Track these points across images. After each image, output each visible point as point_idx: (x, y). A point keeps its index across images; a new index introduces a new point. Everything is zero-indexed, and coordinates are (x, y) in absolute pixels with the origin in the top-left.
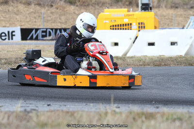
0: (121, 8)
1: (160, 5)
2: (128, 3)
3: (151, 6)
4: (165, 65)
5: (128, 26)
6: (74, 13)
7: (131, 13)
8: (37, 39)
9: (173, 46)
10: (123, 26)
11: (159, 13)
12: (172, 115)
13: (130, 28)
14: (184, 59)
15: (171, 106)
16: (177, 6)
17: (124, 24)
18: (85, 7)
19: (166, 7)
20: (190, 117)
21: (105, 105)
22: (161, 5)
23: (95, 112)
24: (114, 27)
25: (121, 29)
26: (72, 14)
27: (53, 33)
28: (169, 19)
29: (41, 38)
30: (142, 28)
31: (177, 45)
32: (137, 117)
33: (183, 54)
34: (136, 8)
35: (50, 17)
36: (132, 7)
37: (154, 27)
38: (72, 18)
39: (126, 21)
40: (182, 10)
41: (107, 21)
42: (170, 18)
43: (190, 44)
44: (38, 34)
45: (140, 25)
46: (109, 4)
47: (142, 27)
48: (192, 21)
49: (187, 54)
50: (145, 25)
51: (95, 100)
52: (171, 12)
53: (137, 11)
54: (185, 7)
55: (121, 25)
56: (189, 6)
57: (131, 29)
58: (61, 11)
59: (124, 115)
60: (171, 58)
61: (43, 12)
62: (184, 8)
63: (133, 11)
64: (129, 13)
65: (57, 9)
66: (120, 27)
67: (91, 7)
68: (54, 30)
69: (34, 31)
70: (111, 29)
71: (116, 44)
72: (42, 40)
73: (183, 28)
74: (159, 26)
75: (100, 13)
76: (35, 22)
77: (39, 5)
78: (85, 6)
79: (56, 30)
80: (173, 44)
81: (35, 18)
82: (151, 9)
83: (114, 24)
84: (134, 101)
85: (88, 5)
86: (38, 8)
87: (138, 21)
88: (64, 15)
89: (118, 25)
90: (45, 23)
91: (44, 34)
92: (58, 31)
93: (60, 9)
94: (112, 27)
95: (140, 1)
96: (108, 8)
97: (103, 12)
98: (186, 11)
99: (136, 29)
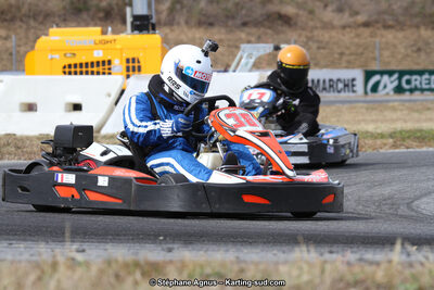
0: (87, 25)
1: (174, 19)
2: (101, 15)
3: (154, 21)
5: (103, 67)
7: (109, 36)
10: (92, 67)
12: (202, 267)
13: (107, 71)
15: (200, 246)
16: (211, 20)
17: (95, 60)
18: (6, 24)
19: (187, 23)
20: (242, 271)
21: (53, 245)
22: (177, 17)
23: (29, 262)
24: (73, 70)
25: (87, 73)
30: (134, 70)
32: (122, 273)
34: (119, 26)
39: (98, 55)
40: (223, 30)
41: (57, 56)
45: (131, 65)
46: (59, 16)
47: (134, 67)
48: (245, 55)
50: (142, 64)
51: (30, 235)
53: (122, 32)
54: (230, 23)
55: (87, 64)
56: (239, 22)
57: (110, 74)
59: (94, 270)
62: (227, 26)
63: (114, 32)
64: (104, 37)
66: (84, 69)
67: (18, 23)
70: (65, 73)
71: (77, 107)
73: (226, 71)
75: (38, 38)
78: (6, 20)
82: (154, 29)
83: (72, 62)
84: (118, 235)
85: (13, 20)
87: (125, 56)
89: (81, 65)
94: (67, 70)
95: (128, 10)
96: (58, 26)
97: (47, 35)
98: (231, 31)
99: (122, 73)
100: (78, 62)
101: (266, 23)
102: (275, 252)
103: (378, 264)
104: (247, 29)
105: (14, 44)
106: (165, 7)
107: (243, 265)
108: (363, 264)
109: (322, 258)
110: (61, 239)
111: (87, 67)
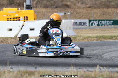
0: (14, 7)
1: (37, 6)
2: (17, 5)
3: (32, 6)
5: (18, 19)
7: (20, 11)
10: (15, 19)
11: (37, 10)
12: (44, 72)
13: (19, 20)
15: (44, 67)
16: (47, 6)
17: (16, 17)
19: (41, 7)
20: (55, 74)
21: (4, 67)
22: (38, 6)
24: (10, 19)
25: (13, 20)
28: (43, 14)
30: (26, 20)
32: (23, 74)
34: (22, 8)
36: (20, 7)
37: (33, 19)
39: (17, 16)
40: (51, 9)
41: (5, 16)
42: (44, 13)
45: (25, 18)
46: (6, 5)
47: (26, 19)
50: (28, 18)
52: (44, 10)
54: (53, 7)
55: (13, 18)
56: (55, 7)
57: (20, 21)
59: (15, 73)
62: (52, 8)
63: (21, 9)
64: (18, 11)
66: (13, 19)
70: (7, 20)
71: (11, 30)
74: (37, 19)
75: (0, 11)
82: (32, 8)
83: (10, 17)
84: (22, 64)
87: (24, 16)
89: (12, 18)
94: (8, 20)
95: (25, 3)
96: (6, 8)
97: (3, 10)
98: (53, 9)
99: (23, 21)
100: (11, 17)
101: (62, 7)
102: (65, 68)
103: (92, 72)
104: (57, 9)
106: (35, 2)
107: (56, 72)
108: (88, 71)
109: (77, 70)
110: (6, 65)
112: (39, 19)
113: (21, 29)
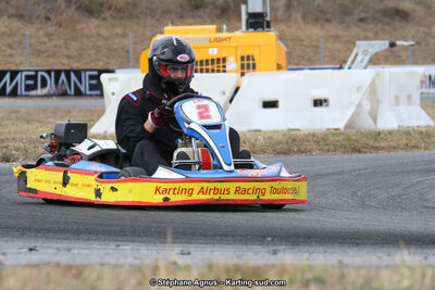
0: (204, 23)
1: (290, 16)
2: (218, 12)
3: (268, 18)
4: (300, 151)
5: (218, 64)
6: (99, 35)
7: (225, 35)
8: (14, 93)
9: (319, 109)
10: (207, 64)
11: (290, 31)
13: (221, 69)
14: (342, 137)
16: (328, 16)
17: (210, 58)
18: (123, 21)
19: (303, 18)
22: (294, 14)
25: (202, 71)
26: (92, 36)
27: (50, 81)
28: (312, 46)
29: (24, 93)
30: (248, 68)
31: (327, 106)
33: (341, 125)
35: (45, 43)
36: (227, 20)
37: (275, 66)
38: (93, 46)
39: (213, 53)
40: (340, 27)
42: (314, 43)
43: (357, 102)
44: (17, 84)
45: (246, 62)
46: (176, 13)
47: (248, 65)
48: (360, 53)
49: (349, 126)
50: (257, 62)
52: (315, 31)
53: (238, 28)
54: (347, 19)
55: (201, 62)
56: (356, 16)
57: (224, 71)
58: (67, 31)
60: (313, 135)
61: (27, 33)
62: (343, 22)
63: (229, 30)
64: (219, 35)
65: (60, 26)
66: (199, 67)
68: (53, 74)
69: (8, 77)
72: (27, 96)
73: (341, 68)
74: (289, 63)
75: (154, 35)
76: (11, 56)
77: (20, 17)
78: (123, 18)
79: (58, 73)
80: (318, 103)
81: (10, 46)
82: (268, 26)
85: (131, 16)
86: (17, 24)
87: (240, 54)
88: (76, 39)
90: (33, 60)
91: (31, 82)
92: (63, 76)
93: (67, 27)
95: (243, 7)
96: (173, 24)
97: (162, 33)
98: (348, 27)
99: (236, 71)
104: (362, 25)
105: (131, 42)
106: (281, 3)
111: (201, 65)
112: (298, 64)
113: (231, 101)
